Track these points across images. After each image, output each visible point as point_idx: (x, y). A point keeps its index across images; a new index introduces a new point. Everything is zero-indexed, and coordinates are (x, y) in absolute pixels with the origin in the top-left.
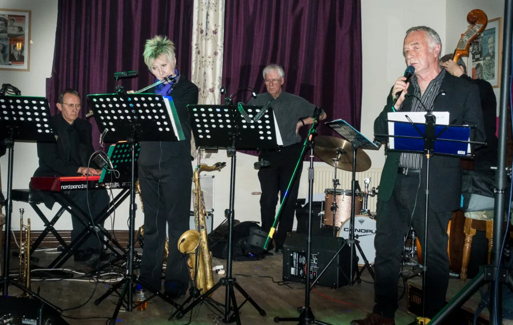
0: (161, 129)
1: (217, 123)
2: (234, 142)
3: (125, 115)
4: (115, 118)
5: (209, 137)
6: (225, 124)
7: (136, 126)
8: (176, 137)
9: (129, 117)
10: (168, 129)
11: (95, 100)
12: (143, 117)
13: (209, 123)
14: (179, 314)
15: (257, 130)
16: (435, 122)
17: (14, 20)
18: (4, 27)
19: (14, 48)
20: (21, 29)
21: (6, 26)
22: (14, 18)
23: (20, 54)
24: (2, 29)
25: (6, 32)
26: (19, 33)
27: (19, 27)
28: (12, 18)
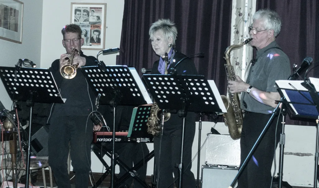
17: (94, 11)
18: (86, 17)
19: (94, 33)
20: (99, 18)
21: (88, 16)
22: (94, 10)
23: (97, 36)
24: (85, 19)
25: (88, 21)
26: (97, 21)
27: (98, 17)
28: (92, 9)
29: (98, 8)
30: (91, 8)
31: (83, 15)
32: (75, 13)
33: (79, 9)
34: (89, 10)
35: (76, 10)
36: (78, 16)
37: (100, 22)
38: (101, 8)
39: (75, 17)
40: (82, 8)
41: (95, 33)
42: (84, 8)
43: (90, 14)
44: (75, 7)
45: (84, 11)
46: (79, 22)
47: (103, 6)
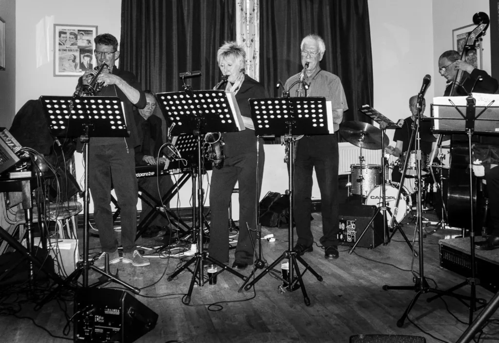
0: (223, 122)
1: (275, 114)
2: (290, 130)
3: (191, 110)
4: (182, 113)
5: (267, 126)
6: (282, 114)
7: (201, 120)
8: (237, 128)
9: (194, 112)
10: (230, 121)
11: (163, 98)
12: (207, 112)
13: (268, 114)
14: (246, 287)
15: (311, 118)
17: (83, 34)
18: (74, 40)
19: (84, 58)
20: (89, 42)
21: (76, 39)
22: (83, 33)
23: (89, 62)
24: (72, 42)
25: (76, 44)
26: (87, 45)
27: (88, 40)
28: (81, 32)
29: (87, 31)
30: (79, 30)
31: (70, 38)
32: (60, 36)
33: (64, 31)
34: (76, 32)
35: (61, 33)
36: (63, 39)
37: (90, 46)
38: (92, 31)
39: (60, 40)
40: (68, 30)
41: (86, 58)
42: (70, 30)
43: (79, 37)
44: (58, 29)
45: (71, 34)
46: (65, 46)
47: (94, 29)
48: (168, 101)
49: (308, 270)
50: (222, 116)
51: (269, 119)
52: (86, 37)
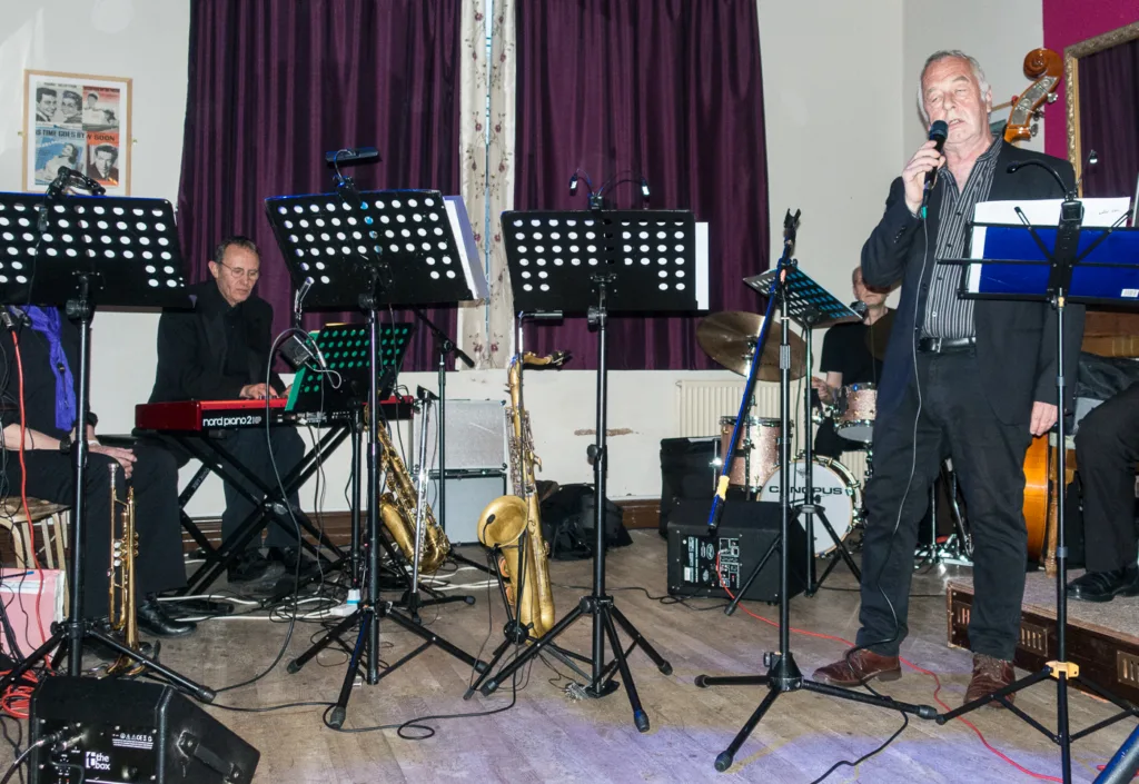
0: (435, 275)
1: (566, 255)
2: (602, 298)
3: (353, 244)
4: (331, 251)
5: (545, 288)
6: (584, 255)
7: (379, 270)
8: (470, 292)
9: (362, 250)
10: (451, 274)
11: (283, 211)
12: (394, 248)
13: (549, 256)
14: (485, 685)
15: (655, 267)
16: (1080, 222)
17: (96, 98)
18: (73, 112)
19: (97, 153)
20: (111, 115)
21: (80, 108)
22: (96, 93)
23: (109, 164)
24: (70, 115)
25: (79, 121)
26: (107, 123)
27: (107, 112)
28: (92, 92)
29: (107, 90)
30: (86, 88)
31: (63, 104)
32: (39, 99)
33: (51, 87)
34: (80, 92)
35: (41, 92)
36: (47, 106)
37: (114, 127)
38: (118, 91)
39: (38, 109)
40: (60, 85)
41: (101, 153)
42: (66, 85)
43: (85, 104)
45: (66, 94)
46: (52, 123)
47: (123, 87)
48: (295, 218)
49: (637, 647)
50: (431, 261)
51: (549, 267)
52: (102, 104)
